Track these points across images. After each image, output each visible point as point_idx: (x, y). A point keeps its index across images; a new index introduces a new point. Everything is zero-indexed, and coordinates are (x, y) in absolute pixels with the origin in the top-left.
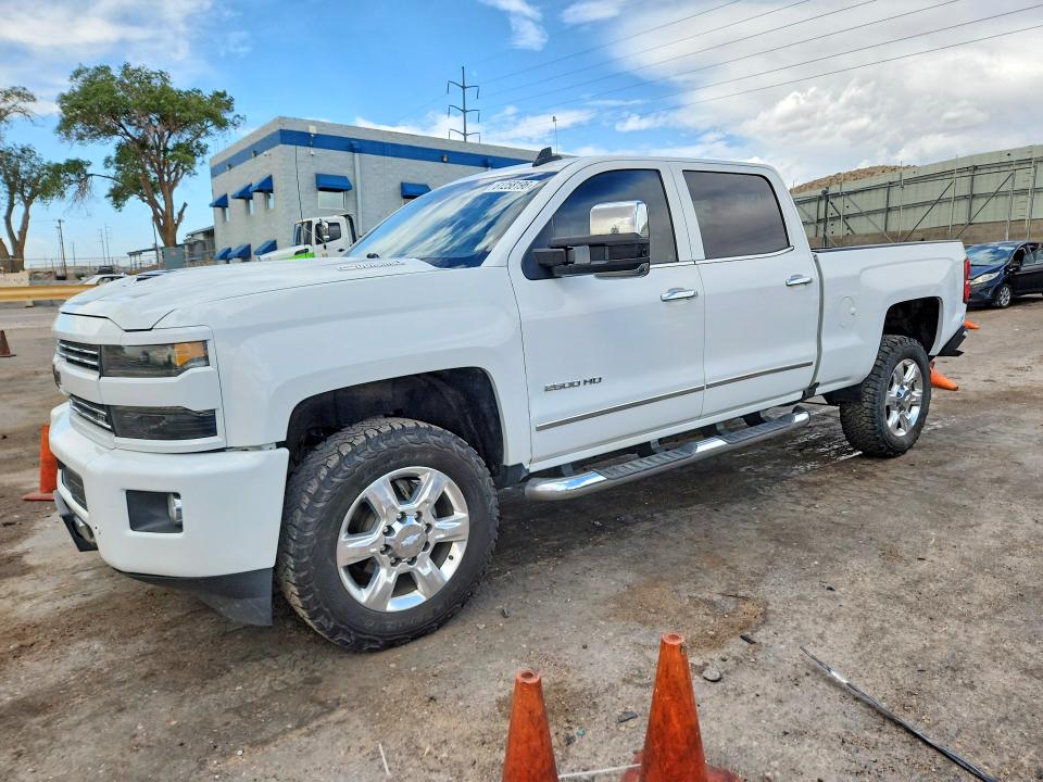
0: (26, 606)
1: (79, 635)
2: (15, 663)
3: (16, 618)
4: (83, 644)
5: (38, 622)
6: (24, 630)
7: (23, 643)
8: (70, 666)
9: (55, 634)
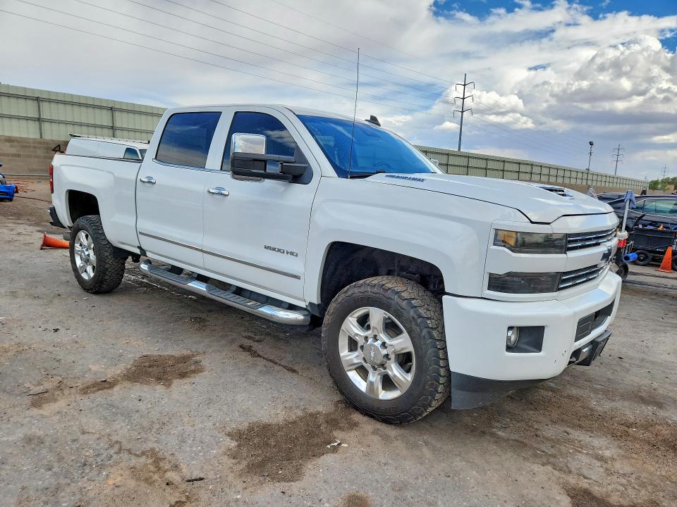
0: (607, 453)
1: (595, 413)
2: (638, 421)
3: (620, 448)
4: (599, 409)
5: (609, 436)
6: (621, 436)
7: (626, 429)
8: (613, 403)
9: (607, 422)
